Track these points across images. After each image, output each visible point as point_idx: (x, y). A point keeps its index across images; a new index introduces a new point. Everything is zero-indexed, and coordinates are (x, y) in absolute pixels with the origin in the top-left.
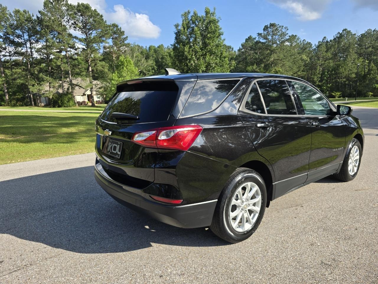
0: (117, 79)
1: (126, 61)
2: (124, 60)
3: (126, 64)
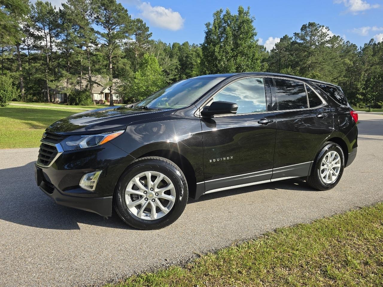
0: (139, 77)
1: (151, 59)
2: (148, 58)
3: (150, 62)
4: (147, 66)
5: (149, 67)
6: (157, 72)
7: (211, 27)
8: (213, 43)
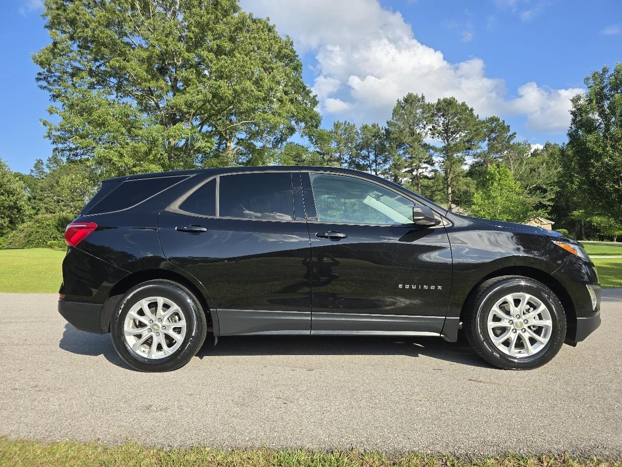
0: (480, 202)
1: (499, 172)
2: (494, 171)
3: (498, 177)
4: (493, 183)
5: (495, 184)
6: (511, 190)
7: (582, 102)
8: (586, 129)
